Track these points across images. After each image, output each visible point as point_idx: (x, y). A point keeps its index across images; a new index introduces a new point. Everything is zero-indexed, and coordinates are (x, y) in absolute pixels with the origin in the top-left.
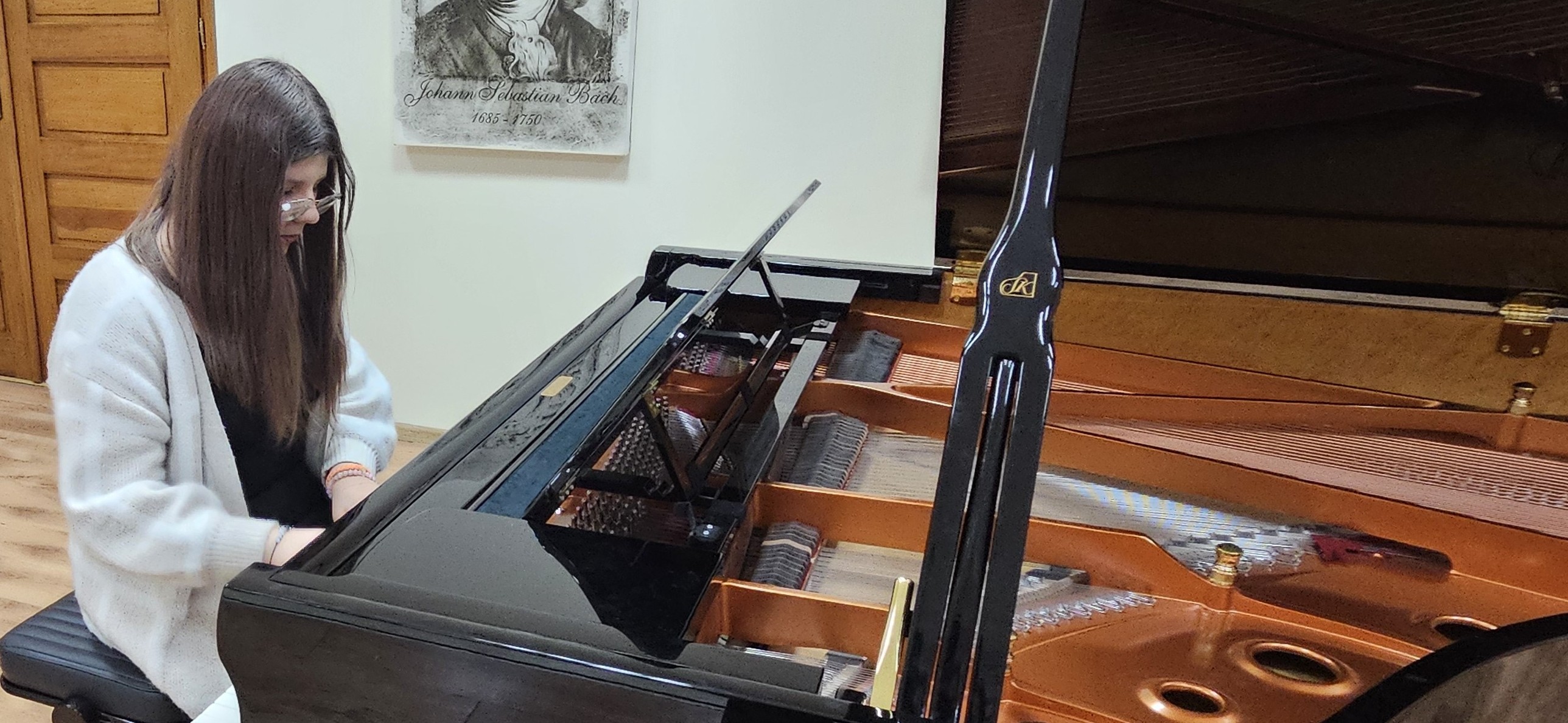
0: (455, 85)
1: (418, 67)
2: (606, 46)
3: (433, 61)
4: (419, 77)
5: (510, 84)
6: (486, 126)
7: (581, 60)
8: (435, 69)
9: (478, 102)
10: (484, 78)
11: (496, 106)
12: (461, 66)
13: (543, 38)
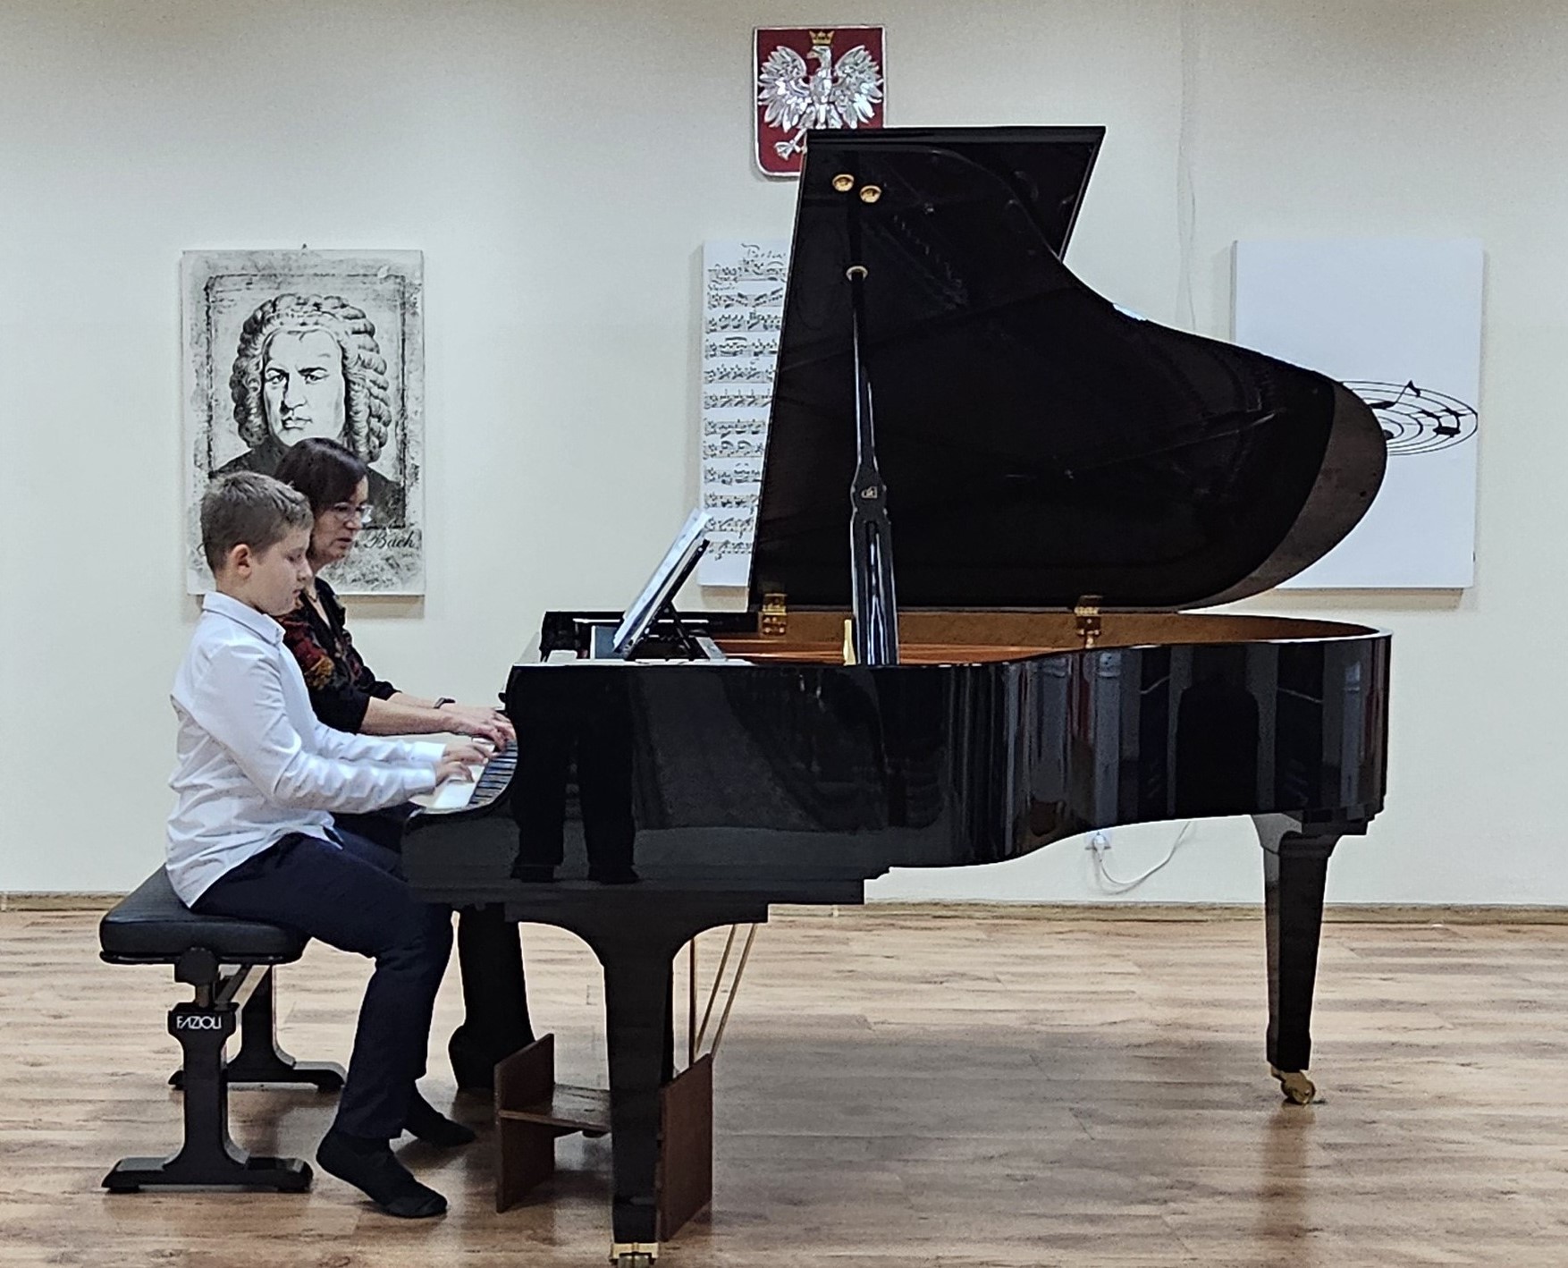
7: (377, 508)
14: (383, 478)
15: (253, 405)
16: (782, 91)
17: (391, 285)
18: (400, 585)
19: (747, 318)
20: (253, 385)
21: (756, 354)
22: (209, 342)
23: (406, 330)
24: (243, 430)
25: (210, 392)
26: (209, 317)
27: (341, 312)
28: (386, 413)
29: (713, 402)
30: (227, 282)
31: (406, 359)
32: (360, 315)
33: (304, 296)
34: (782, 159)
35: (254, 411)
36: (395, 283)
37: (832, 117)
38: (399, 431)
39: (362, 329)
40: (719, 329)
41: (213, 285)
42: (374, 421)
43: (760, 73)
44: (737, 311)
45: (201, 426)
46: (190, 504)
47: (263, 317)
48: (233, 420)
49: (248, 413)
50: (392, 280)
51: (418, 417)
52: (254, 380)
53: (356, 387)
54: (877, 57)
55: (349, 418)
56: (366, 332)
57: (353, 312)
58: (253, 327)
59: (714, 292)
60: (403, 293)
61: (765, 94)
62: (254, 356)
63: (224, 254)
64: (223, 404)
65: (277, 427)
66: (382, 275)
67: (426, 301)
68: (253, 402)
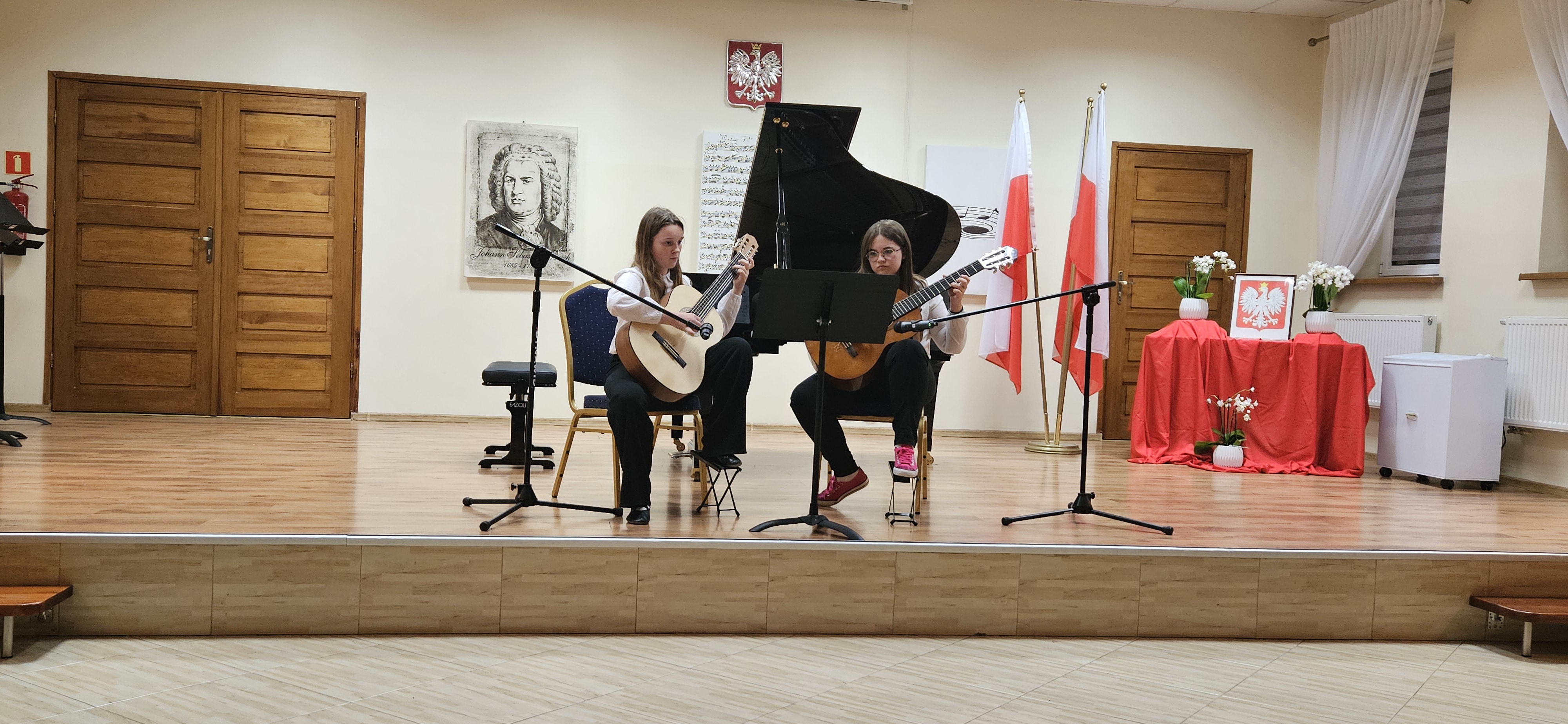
0: (496, 251)
1: (478, 242)
2: (565, 237)
3: (485, 240)
4: (478, 247)
5: (522, 251)
6: (511, 269)
7: (554, 242)
8: (486, 243)
9: (507, 258)
10: (510, 248)
11: (514, 260)
12: (499, 242)
13: (537, 232)
14: (559, 229)
15: (499, 192)
16: (739, 68)
17: (564, 142)
18: (563, 277)
19: (721, 166)
20: (499, 183)
21: (724, 183)
22: (479, 163)
23: (570, 163)
24: (494, 203)
25: (479, 185)
26: (479, 151)
27: (542, 153)
28: (559, 199)
29: (705, 202)
30: (488, 136)
31: (570, 177)
32: (549, 155)
33: (524, 144)
34: (738, 98)
35: (499, 195)
36: (566, 142)
37: (760, 82)
38: (565, 208)
39: (550, 161)
40: (709, 171)
41: (482, 137)
42: (554, 203)
43: (729, 60)
44: (716, 163)
45: (474, 201)
46: (467, 235)
47: (504, 153)
48: (489, 199)
49: (496, 196)
50: (564, 140)
51: (574, 202)
52: (500, 181)
53: (546, 187)
54: (780, 56)
55: (542, 200)
56: (552, 162)
57: (546, 153)
58: (500, 157)
59: (707, 155)
60: (570, 146)
61: (731, 69)
62: (500, 170)
63: (488, 123)
64: (485, 191)
65: (509, 203)
66: (560, 137)
67: (579, 150)
68: (498, 191)
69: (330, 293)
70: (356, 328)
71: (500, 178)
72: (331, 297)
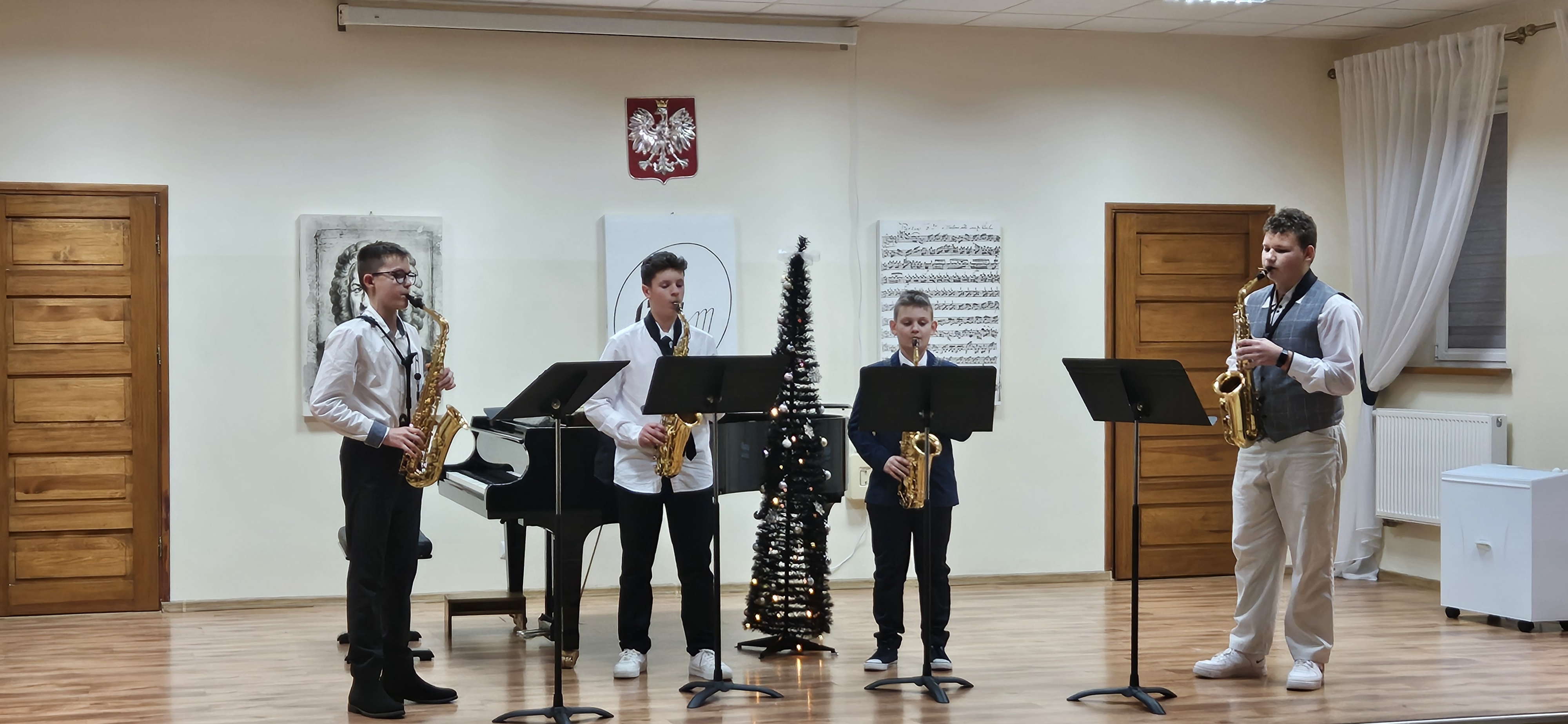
15: (344, 305)
16: (641, 133)
17: (425, 237)
20: (343, 293)
22: (317, 268)
23: (434, 264)
30: (329, 234)
31: (434, 279)
34: (642, 171)
35: (344, 308)
36: (428, 236)
37: (669, 148)
41: (320, 235)
43: (629, 122)
45: (312, 317)
47: (350, 254)
48: (331, 314)
49: (341, 309)
50: (425, 235)
52: (345, 291)
54: (692, 114)
58: (344, 261)
60: (432, 242)
61: (632, 133)
62: (344, 277)
63: (325, 217)
64: (325, 304)
66: (420, 230)
67: (444, 246)
68: (344, 303)
69: (128, 447)
70: (164, 490)
71: (344, 287)
72: (130, 453)
